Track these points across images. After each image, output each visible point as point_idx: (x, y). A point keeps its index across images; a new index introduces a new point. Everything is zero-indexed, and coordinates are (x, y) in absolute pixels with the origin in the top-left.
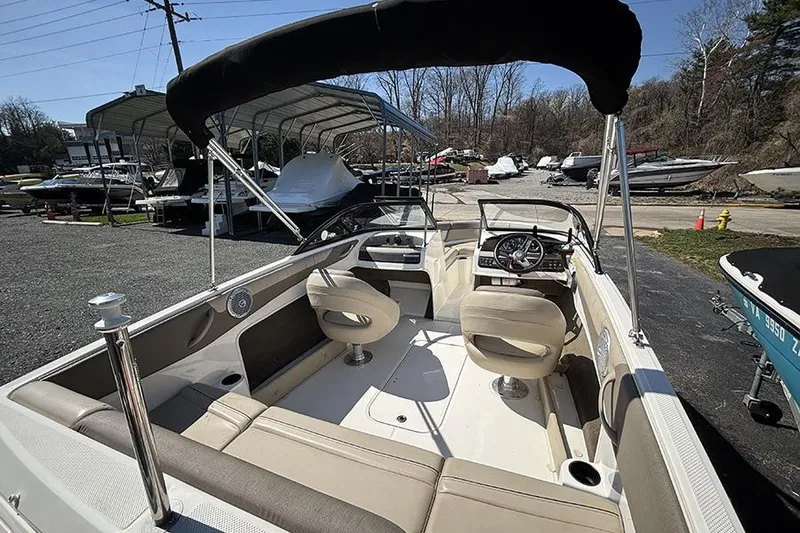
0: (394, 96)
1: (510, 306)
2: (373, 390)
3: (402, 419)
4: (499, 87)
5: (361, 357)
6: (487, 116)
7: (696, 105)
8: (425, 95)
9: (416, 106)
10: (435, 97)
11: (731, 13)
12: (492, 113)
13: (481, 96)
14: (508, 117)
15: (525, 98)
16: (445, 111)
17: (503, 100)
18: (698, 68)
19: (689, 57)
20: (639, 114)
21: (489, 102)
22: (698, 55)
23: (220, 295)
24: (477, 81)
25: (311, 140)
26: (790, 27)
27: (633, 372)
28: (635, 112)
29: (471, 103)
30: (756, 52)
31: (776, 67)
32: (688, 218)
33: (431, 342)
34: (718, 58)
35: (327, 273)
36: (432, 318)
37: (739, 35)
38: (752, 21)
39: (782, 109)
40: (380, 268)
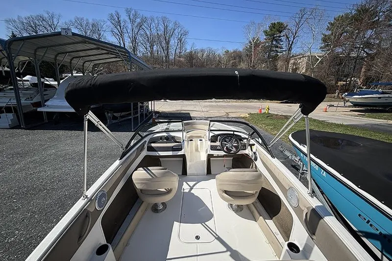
0: (122, 42)
1: (247, 178)
2: (176, 224)
3: (197, 238)
4: (176, 44)
5: (161, 207)
6: (172, 57)
7: (251, 62)
8: (139, 44)
9: (135, 49)
10: (145, 45)
11: (259, 28)
12: (173, 56)
13: (168, 47)
14: (181, 59)
15: (188, 51)
16: (151, 53)
17: (178, 51)
18: (251, 47)
19: (248, 42)
20: (233, 63)
21: (172, 51)
22: (250, 42)
23: (91, 200)
24: (166, 40)
25: (79, 67)
26: (276, 37)
27: (314, 207)
28: (231, 62)
29: (163, 50)
30: (267, 44)
31: (273, 51)
32: (255, 108)
33: (191, 189)
34: (257, 45)
35: (149, 170)
36: (186, 175)
37: (263, 38)
38: (265, 32)
39: (276, 66)
40: (161, 155)
